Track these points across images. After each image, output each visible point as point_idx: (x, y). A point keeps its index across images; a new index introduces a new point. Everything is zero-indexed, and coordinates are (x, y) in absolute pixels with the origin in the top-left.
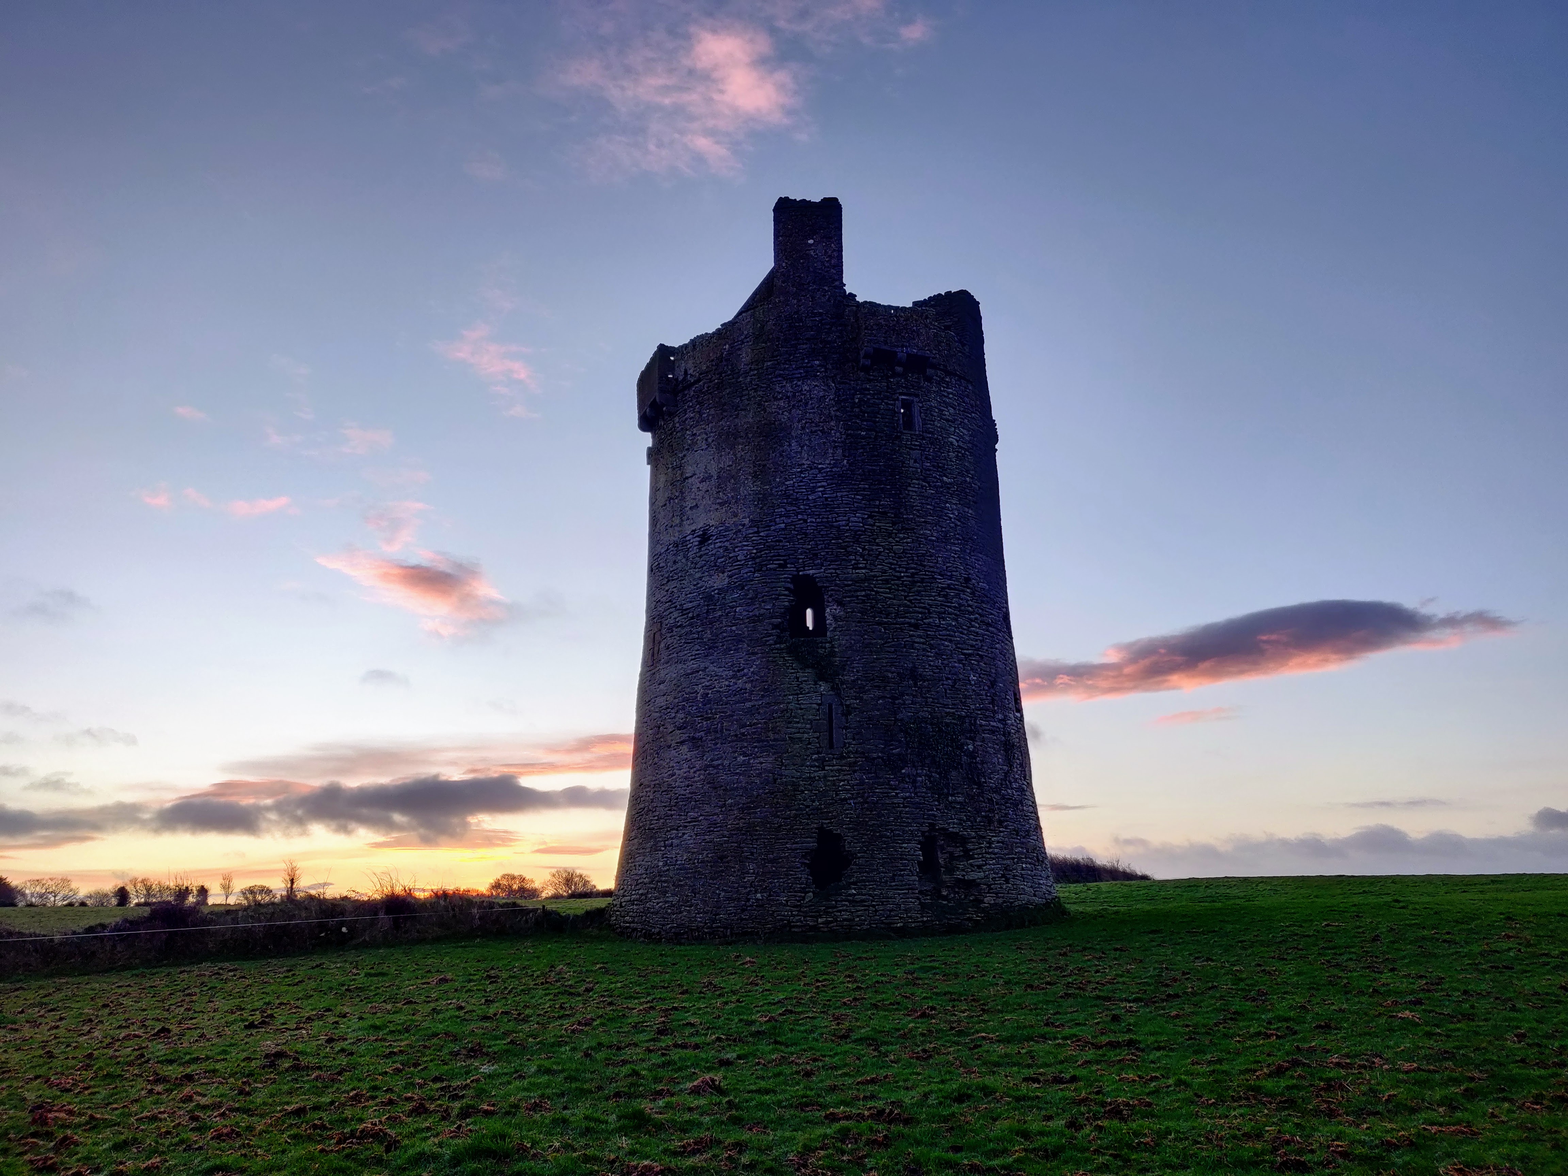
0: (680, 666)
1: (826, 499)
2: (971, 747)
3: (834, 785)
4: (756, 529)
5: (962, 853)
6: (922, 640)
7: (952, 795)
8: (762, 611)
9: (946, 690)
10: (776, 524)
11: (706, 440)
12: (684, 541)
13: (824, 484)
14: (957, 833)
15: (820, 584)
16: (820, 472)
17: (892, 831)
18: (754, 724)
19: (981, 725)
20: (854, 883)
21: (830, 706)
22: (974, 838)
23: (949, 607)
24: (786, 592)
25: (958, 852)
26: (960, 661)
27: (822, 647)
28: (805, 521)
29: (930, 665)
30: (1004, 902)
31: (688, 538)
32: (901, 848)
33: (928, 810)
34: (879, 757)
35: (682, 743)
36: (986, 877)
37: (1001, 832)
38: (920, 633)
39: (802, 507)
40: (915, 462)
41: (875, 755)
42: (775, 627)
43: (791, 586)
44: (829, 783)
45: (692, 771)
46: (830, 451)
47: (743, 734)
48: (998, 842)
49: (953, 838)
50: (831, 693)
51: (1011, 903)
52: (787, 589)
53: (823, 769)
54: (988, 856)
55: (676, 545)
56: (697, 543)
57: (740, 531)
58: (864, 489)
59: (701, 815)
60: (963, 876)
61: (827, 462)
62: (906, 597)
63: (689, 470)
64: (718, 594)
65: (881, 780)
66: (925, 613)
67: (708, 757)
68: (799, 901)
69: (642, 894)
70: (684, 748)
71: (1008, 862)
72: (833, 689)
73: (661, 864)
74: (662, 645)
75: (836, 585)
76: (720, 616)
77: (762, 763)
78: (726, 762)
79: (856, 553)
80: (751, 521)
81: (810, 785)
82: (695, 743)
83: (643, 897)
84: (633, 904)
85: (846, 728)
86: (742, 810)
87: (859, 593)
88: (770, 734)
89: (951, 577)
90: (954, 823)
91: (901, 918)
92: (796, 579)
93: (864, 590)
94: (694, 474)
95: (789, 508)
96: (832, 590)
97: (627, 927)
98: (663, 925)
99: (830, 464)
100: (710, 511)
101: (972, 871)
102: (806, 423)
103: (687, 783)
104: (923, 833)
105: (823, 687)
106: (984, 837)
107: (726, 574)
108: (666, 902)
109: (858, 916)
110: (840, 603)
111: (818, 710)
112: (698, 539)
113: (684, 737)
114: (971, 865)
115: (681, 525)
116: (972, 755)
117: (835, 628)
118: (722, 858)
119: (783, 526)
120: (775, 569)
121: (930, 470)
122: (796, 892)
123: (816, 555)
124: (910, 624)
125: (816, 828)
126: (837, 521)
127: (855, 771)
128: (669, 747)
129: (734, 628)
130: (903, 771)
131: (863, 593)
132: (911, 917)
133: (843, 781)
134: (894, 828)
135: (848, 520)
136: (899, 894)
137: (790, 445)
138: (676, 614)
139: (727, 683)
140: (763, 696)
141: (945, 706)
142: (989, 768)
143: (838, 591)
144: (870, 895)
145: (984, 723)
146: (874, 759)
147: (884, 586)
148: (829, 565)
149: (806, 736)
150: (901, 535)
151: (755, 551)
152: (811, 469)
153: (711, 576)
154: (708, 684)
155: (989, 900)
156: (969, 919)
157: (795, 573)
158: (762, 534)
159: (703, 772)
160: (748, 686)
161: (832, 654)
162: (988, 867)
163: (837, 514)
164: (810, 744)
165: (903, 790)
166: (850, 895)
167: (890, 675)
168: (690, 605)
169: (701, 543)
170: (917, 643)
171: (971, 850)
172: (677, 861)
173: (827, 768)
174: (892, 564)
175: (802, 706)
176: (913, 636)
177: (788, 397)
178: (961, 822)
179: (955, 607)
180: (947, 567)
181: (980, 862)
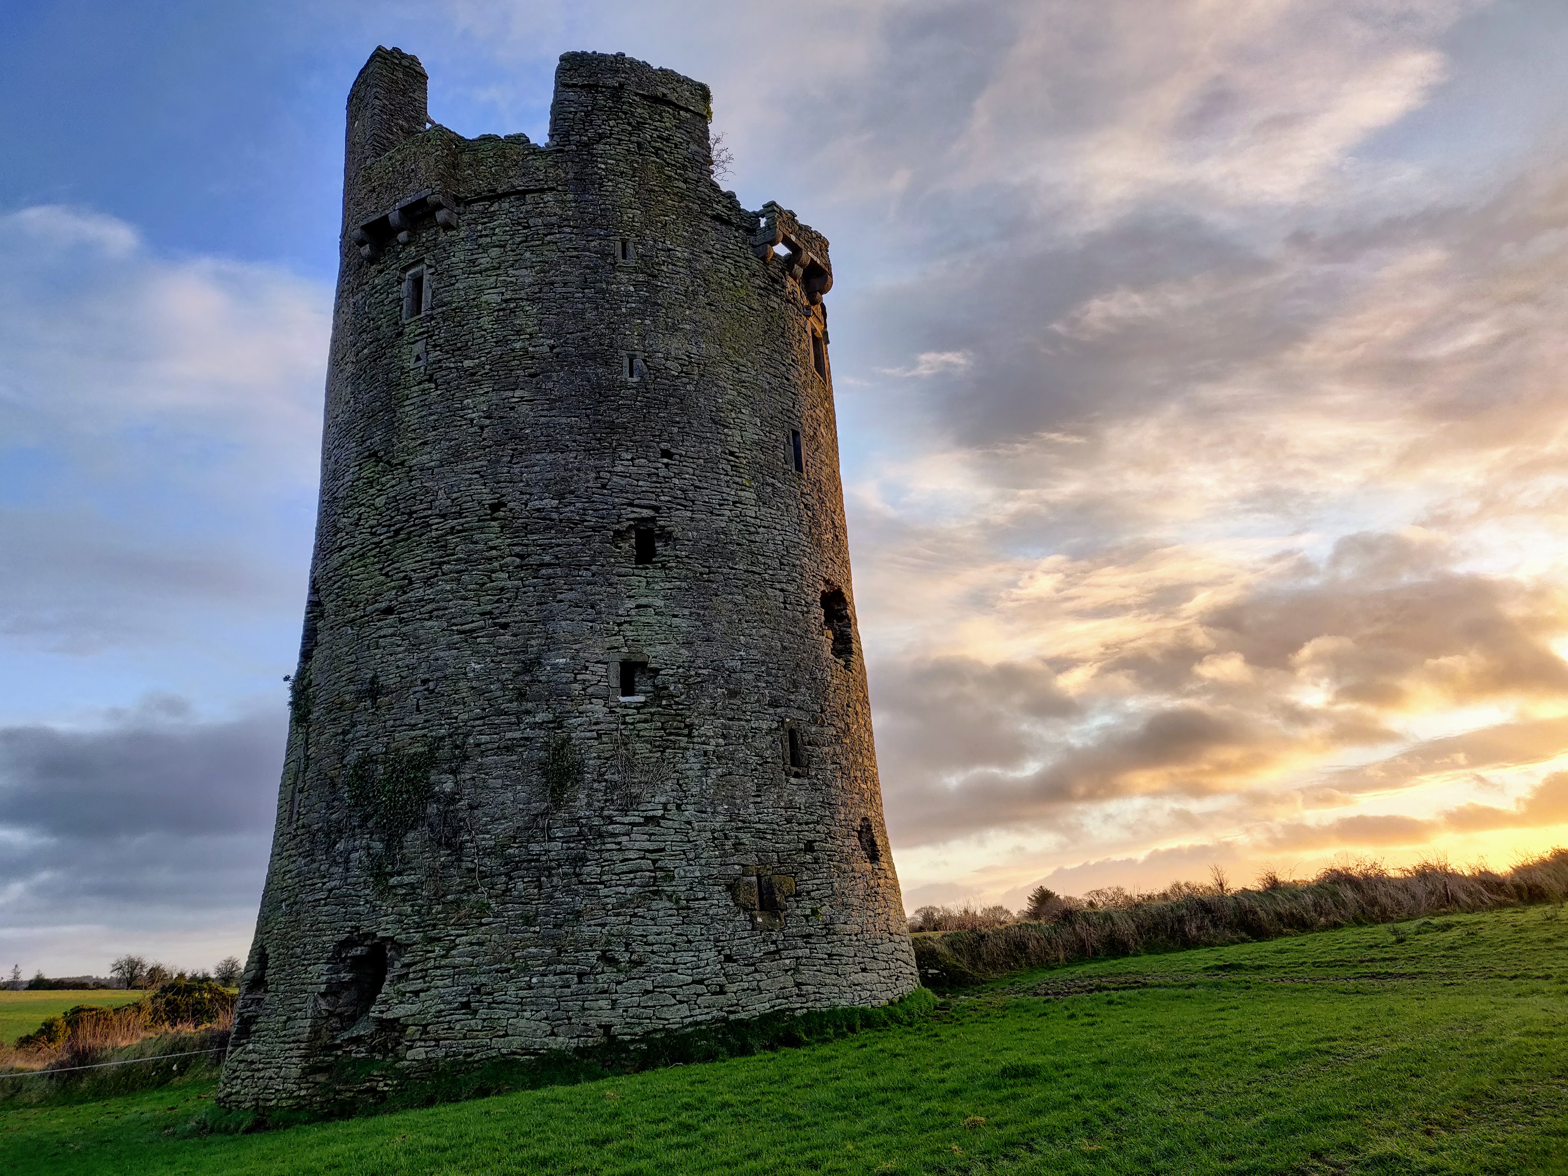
2: (448, 786)
5: (400, 972)
6: (391, 631)
7: (399, 874)
19: (478, 745)
20: (254, 1033)
21: (299, 761)
23: (448, 563)
25: (398, 970)
26: (449, 647)
36: (424, 1011)
38: (391, 618)
40: (418, 359)
41: (316, 827)
48: (471, 944)
49: (398, 946)
54: (437, 972)
60: (381, 1012)
65: (314, 865)
66: (401, 587)
71: (484, 979)
85: (303, 791)
89: (460, 514)
90: (391, 922)
91: (276, 1091)
93: (341, 578)
101: (401, 1002)
104: (339, 943)
106: (439, 939)
111: (292, 769)
114: (401, 992)
116: (451, 799)
121: (440, 361)
127: (299, 855)
130: (338, 846)
131: (339, 583)
132: (287, 1090)
134: (307, 940)
136: (285, 1051)
141: (413, 727)
142: (486, 815)
145: (484, 738)
146: (315, 833)
150: (387, 479)
155: (418, 1053)
162: (434, 992)
165: (331, 877)
167: (347, 697)
174: (372, 527)
176: (383, 627)
179: (459, 559)
180: (453, 500)
181: (419, 985)
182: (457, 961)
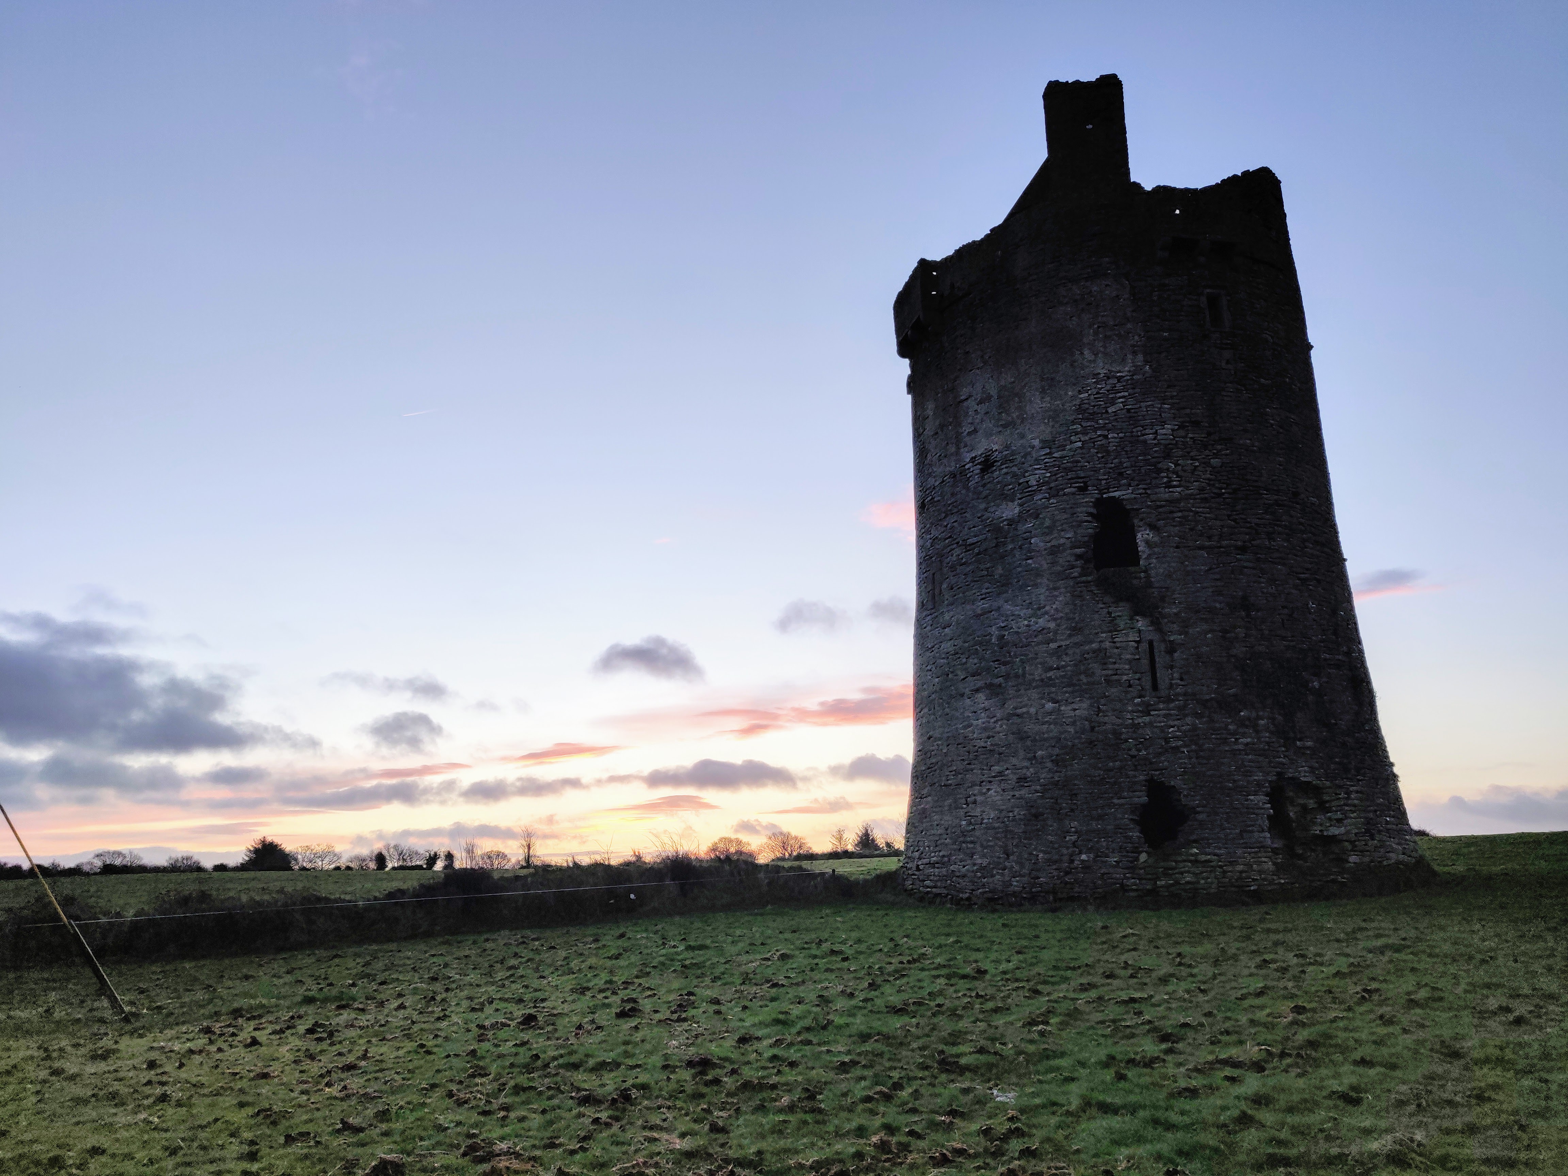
0: (968, 607)
1: (1128, 410)
2: (1316, 684)
3: (1162, 731)
4: (1048, 451)
5: (1315, 806)
6: (1250, 565)
7: (1300, 740)
8: (1062, 541)
9: (1283, 620)
10: (1072, 442)
11: (982, 357)
12: (963, 471)
13: (1126, 394)
14: (1309, 782)
15: (1128, 507)
16: (1119, 381)
17: (1235, 781)
18: (1063, 667)
19: (1325, 660)
20: (1195, 841)
21: (1151, 643)
22: (1330, 787)
23: (1278, 526)
24: (1089, 519)
25: (1311, 803)
26: (1296, 587)
27: (1136, 578)
28: (1106, 437)
29: (1263, 593)
30: (1372, 861)
31: (967, 467)
32: (1247, 800)
33: (1274, 757)
34: (1212, 699)
35: (977, 690)
36: (1348, 832)
37: (1359, 780)
38: (1249, 556)
39: (1101, 421)
40: (1228, 362)
41: (1208, 697)
42: (1079, 557)
43: (1093, 511)
44: (1155, 730)
45: (993, 720)
46: (1130, 356)
47: (1050, 679)
48: (1357, 792)
49: (1306, 788)
50: (1150, 628)
51: (1380, 862)
52: (1090, 514)
53: (1149, 715)
54: (1346, 808)
55: (953, 475)
56: (978, 471)
57: (1030, 453)
58: (1172, 397)
59: (1007, 769)
60: (1320, 831)
61: (1127, 369)
62: (1229, 516)
63: (964, 393)
64: (1008, 525)
65: (1217, 725)
66: (1252, 534)
67: (1010, 705)
68: (1132, 862)
69: (943, 856)
70: (981, 697)
71: (1371, 815)
72: (1152, 623)
73: (964, 823)
74: (944, 586)
75: (1148, 507)
76: (1012, 549)
77: (1075, 710)
78: (1033, 710)
79: (1168, 469)
80: (1041, 441)
81: (1134, 732)
82: (994, 690)
83: (946, 859)
84: (934, 867)
85: (1172, 667)
86: (1055, 762)
87: (1175, 515)
88: (1082, 677)
89: (1278, 492)
90: (1305, 772)
91: (1254, 880)
92: (1099, 503)
93: (1180, 511)
94: (970, 396)
95: (1084, 424)
96: (1143, 513)
97: (928, 893)
98: (973, 890)
99: (1129, 371)
100: (991, 435)
101: (1331, 826)
102: (1099, 327)
103: (987, 734)
104: (1270, 782)
105: (1141, 623)
106: (1341, 787)
107: (1016, 503)
108: (974, 865)
109: (1203, 879)
110: (1152, 527)
111: (1137, 648)
112: (980, 467)
113: (980, 684)
114: (1330, 819)
115: (957, 453)
116: (1319, 693)
117: (1149, 555)
118: (1036, 816)
119: (1079, 444)
120: (1073, 494)
121: (1245, 372)
122: (1128, 852)
123: (1121, 474)
124: (1237, 548)
125: (1146, 781)
126: (1143, 435)
127: (1186, 716)
128: (962, 695)
129: (1029, 561)
130: (1242, 714)
131: (1180, 514)
132: (1264, 880)
133: (1173, 727)
134: (1236, 778)
135: (1156, 433)
136: (1250, 853)
137: (1082, 353)
138: (957, 551)
139: (1026, 622)
140: (1070, 636)
141: (1284, 638)
142: (1339, 708)
143: (1150, 513)
144: (1215, 855)
145: (1328, 656)
146: (1207, 701)
147: (1203, 505)
148: (1138, 485)
149: (1125, 678)
150: (1219, 447)
151: (1048, 475)
152: (1108, 378)
153: (998, 506)
154: (1003, 625)
155: (1354, 858)
156: (1334, 881)
157: (1097, 496)
158: (1055, 455)
159: (1005, 721)
160: (1052, 625)
161: (1149, 585)
162: (1349, 821)
163: (1142, 427)
164: (1130, 686)
165: (1244, 735)
166: (1192, 855)
167: (1218, 605)
168: (975, 540)
169: (983, 470)
170: (1246, 567)
171: (1327, 802)
172: (983, 819)
173: (1152, 713)
174: (1209, 479)
175: (1118, 645)
176: (1240, 560)
177: (1076, 301)
178: (1312, 770)
179: (1285, 526)
180: (1273, 481)
181: (1339, 815)
182: (1356, 802)
